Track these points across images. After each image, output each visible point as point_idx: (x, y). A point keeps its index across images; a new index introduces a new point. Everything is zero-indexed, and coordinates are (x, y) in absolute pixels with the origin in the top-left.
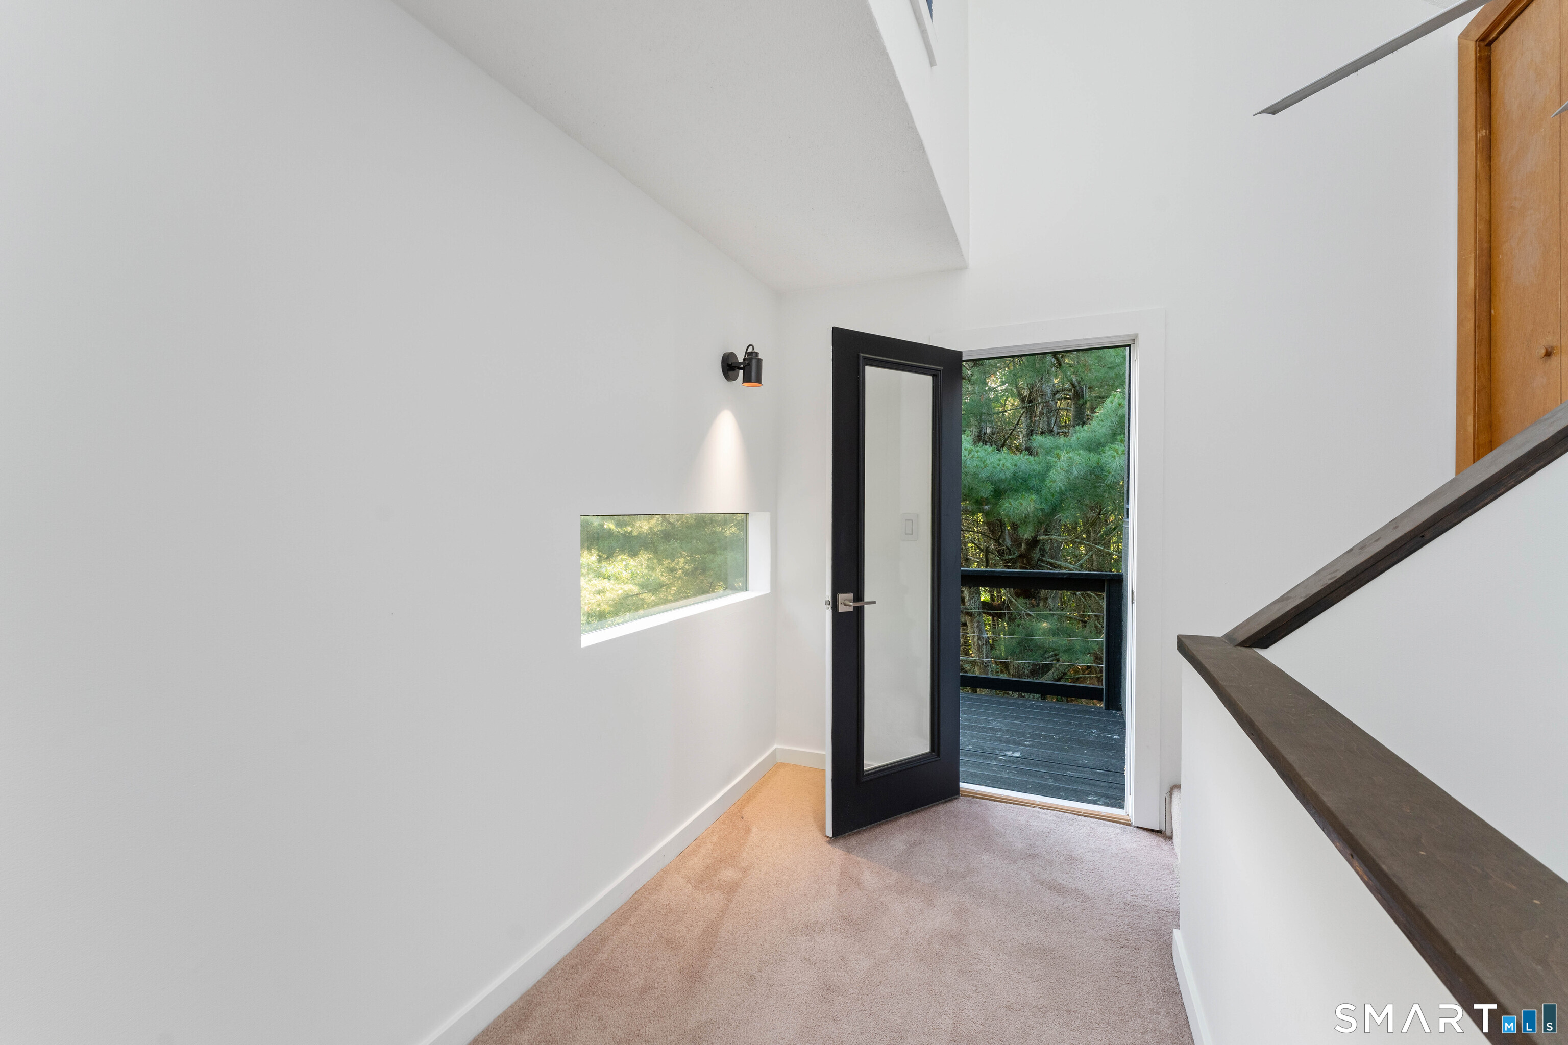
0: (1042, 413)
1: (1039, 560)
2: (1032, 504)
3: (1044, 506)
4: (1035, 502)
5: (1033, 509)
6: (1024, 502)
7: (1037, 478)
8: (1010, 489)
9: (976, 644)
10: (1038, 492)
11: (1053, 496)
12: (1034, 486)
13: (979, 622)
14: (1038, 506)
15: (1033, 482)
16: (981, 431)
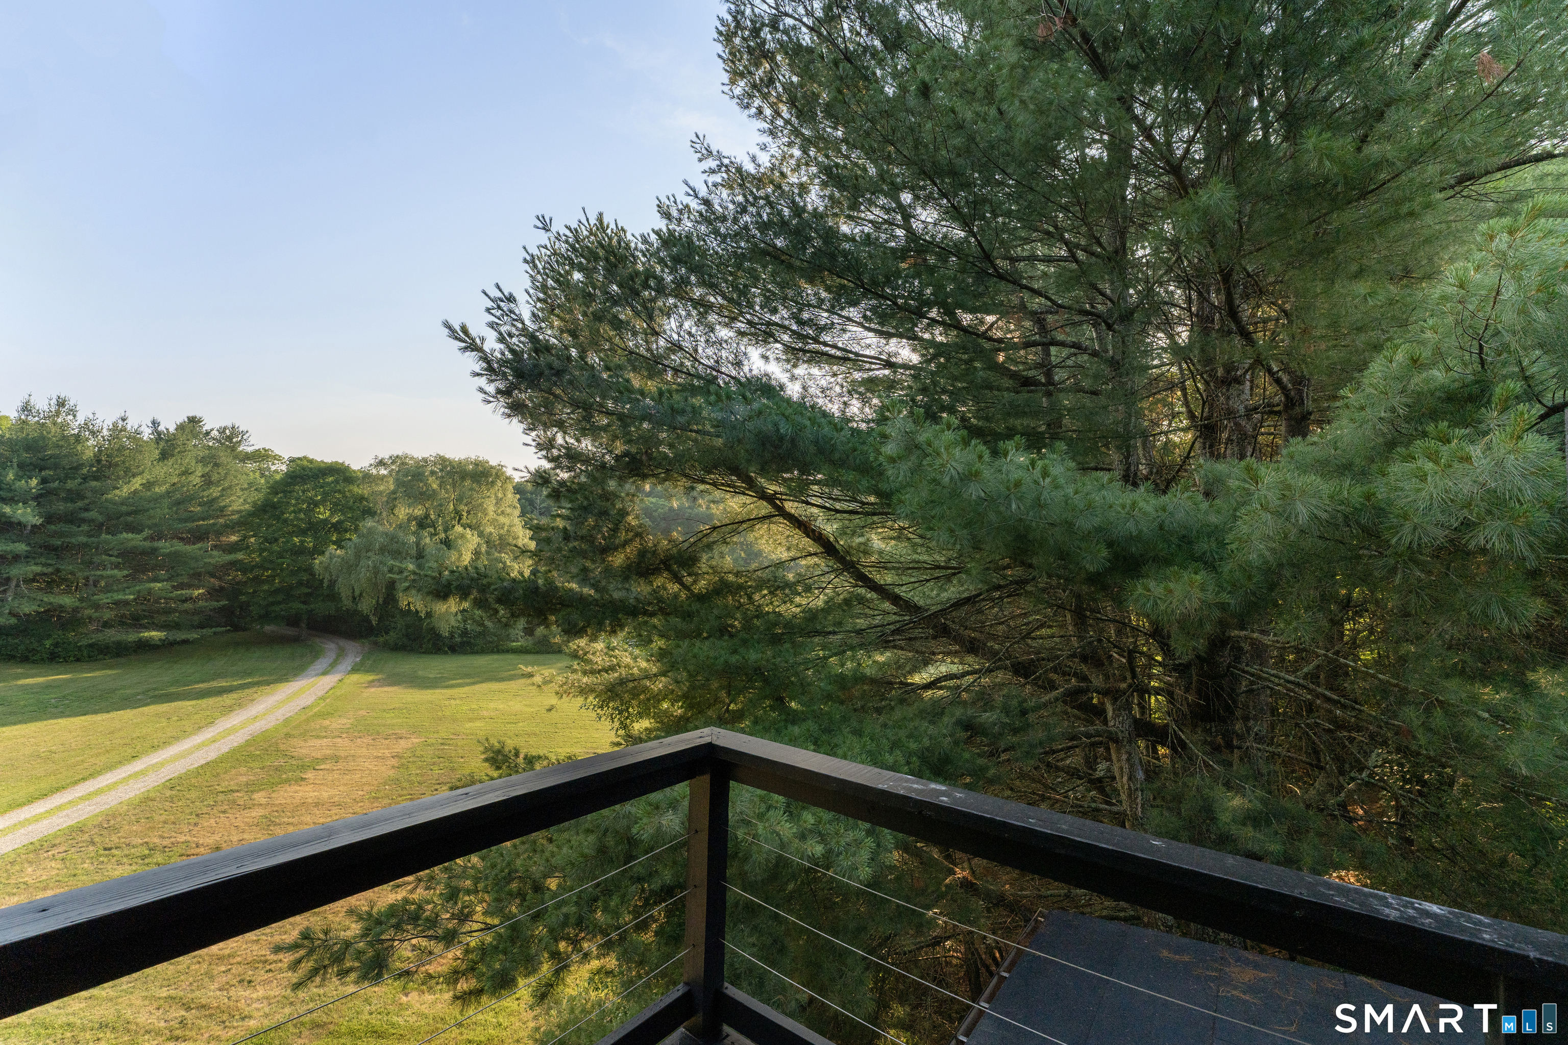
0: (1229, 440)
1: (1229, 666)
2: (1196, 593)
3: (1225, 597)
4: (1203, 589)
5: (1196, 604)
6: (1178, 588)
7: (1213, 539)
8: (1155, 559)
9: (1126, 787)
10: (1211, 565)
11: (1250, 578)
12: (1204, 553)
13: (1130, 754)
14: (1210, 597)
15: (1204, 546)
16: (1128, 469)
